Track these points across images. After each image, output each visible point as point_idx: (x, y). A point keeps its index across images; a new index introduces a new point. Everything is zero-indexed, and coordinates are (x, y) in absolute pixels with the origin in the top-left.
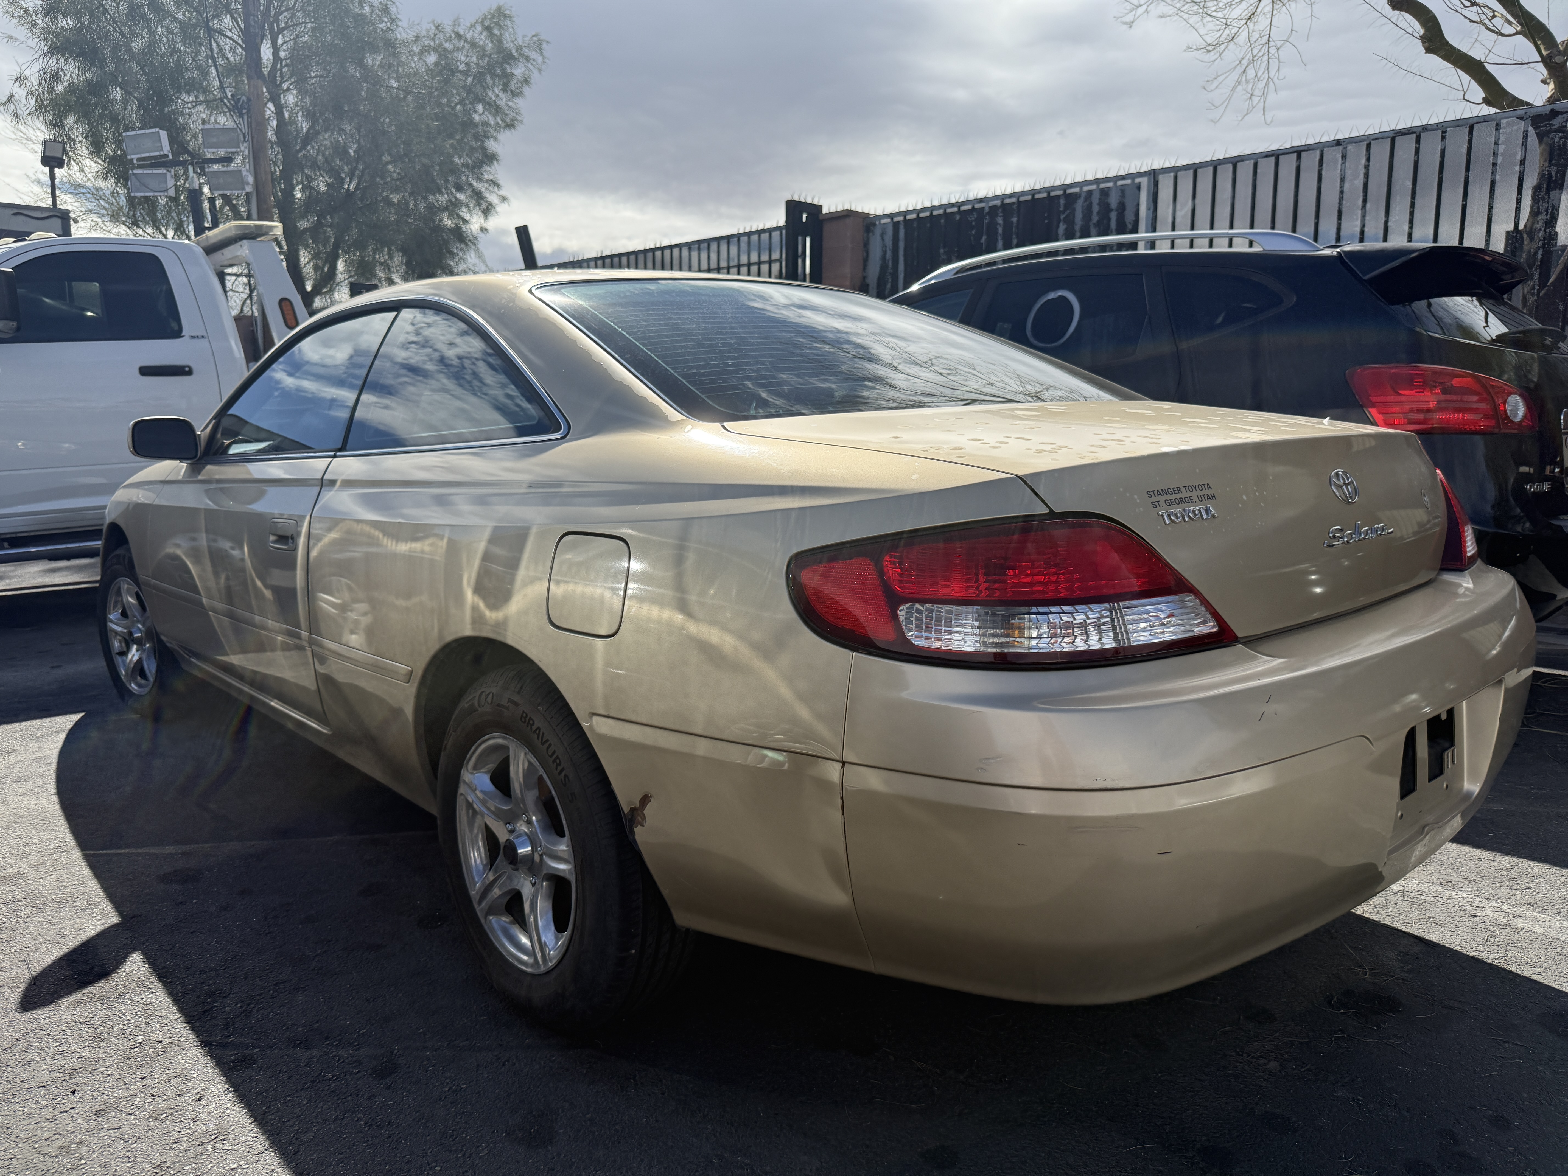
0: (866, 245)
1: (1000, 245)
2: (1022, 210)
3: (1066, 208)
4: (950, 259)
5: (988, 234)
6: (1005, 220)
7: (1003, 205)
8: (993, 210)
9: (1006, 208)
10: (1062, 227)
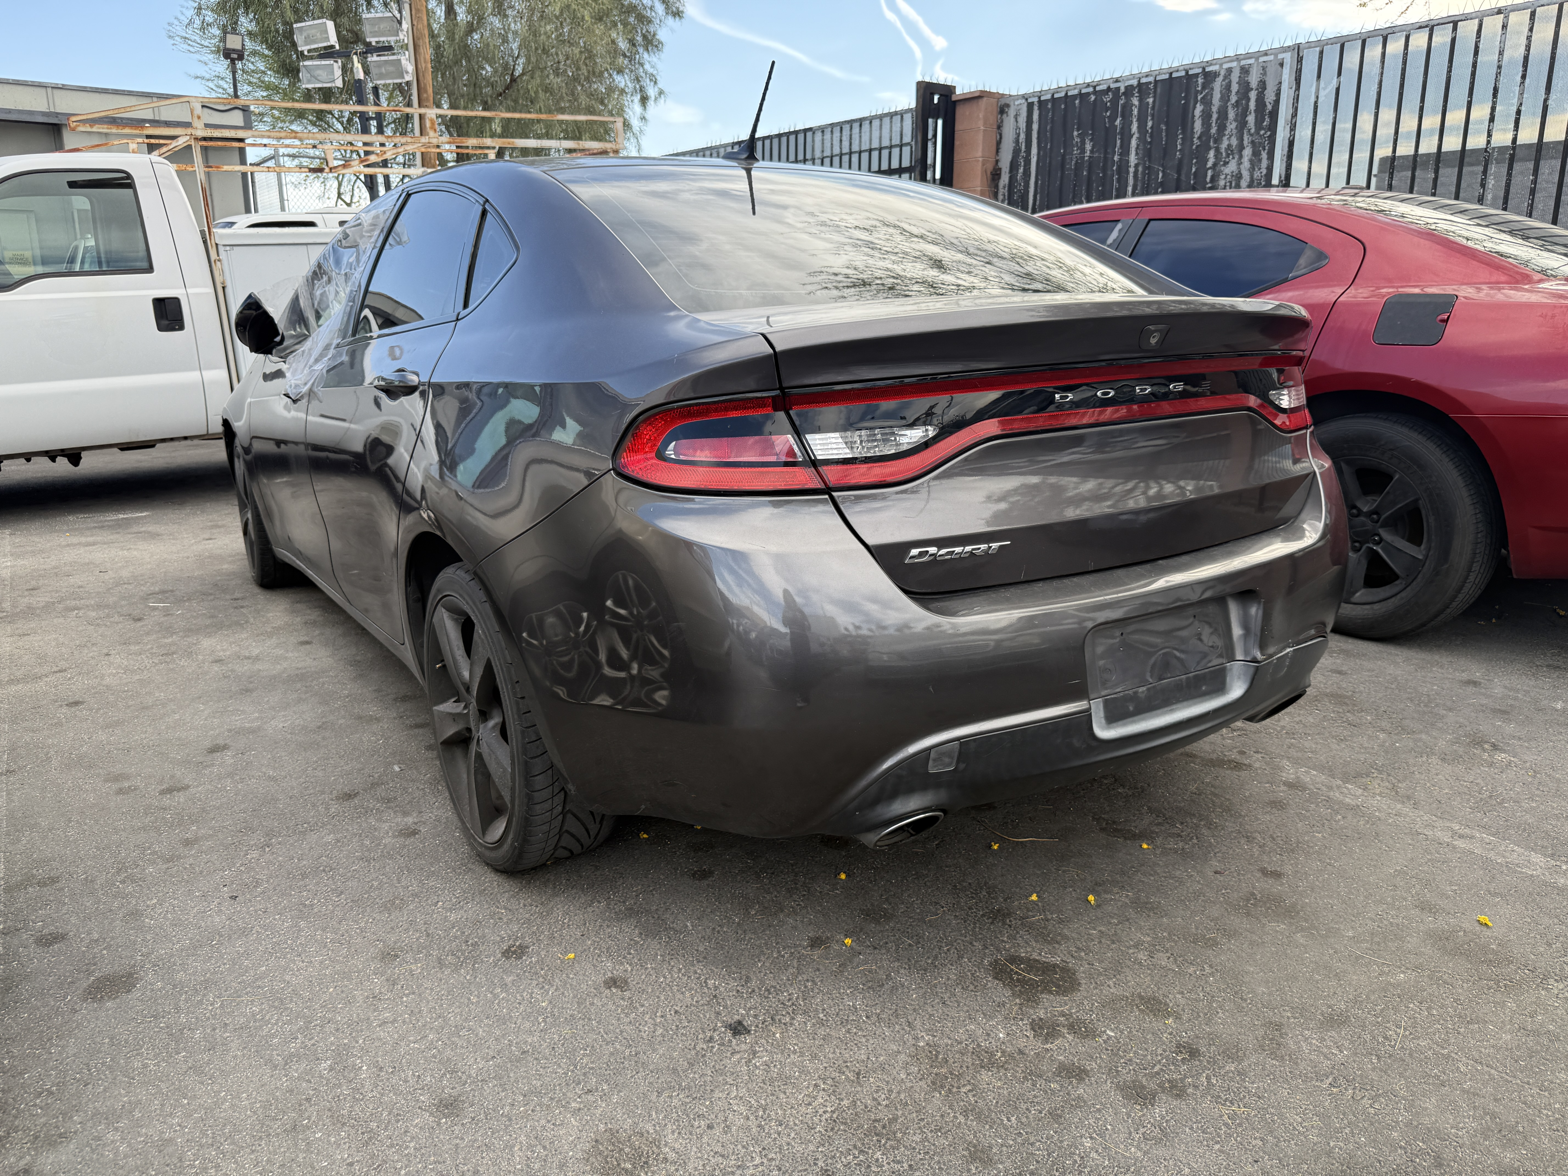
0: (999, 127)
1: (1134, 127)
2: (1159, 90)
3: (1204, 88)
4: (1083, 143)
5: (1123, 116)
6: (1140, 101)
7: (1140, 84)
8: (1129, 90)
9: (1142, 88)
10: (1199, 108)
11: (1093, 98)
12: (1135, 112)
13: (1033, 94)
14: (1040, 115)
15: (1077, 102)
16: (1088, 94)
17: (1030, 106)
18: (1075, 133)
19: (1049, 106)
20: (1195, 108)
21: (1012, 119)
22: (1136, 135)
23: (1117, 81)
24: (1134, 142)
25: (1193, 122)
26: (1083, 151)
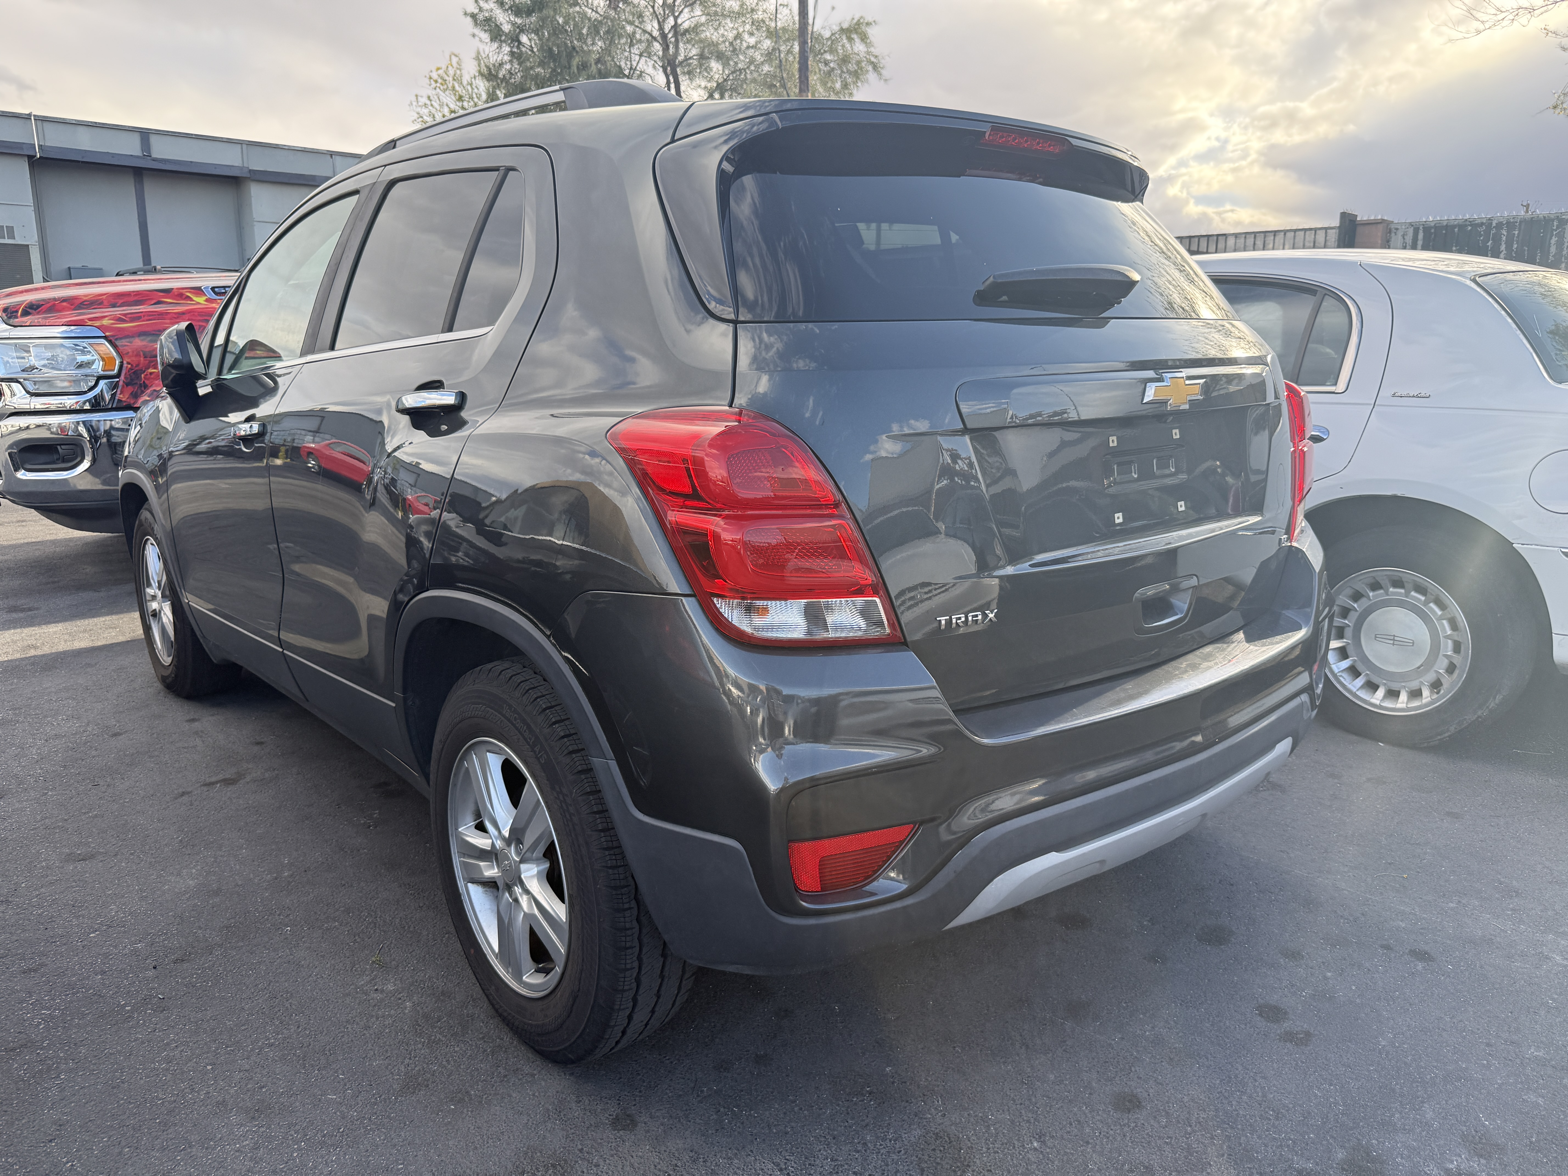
1: (1503, 247)
2: (1523, 227)
3: (1558, 227)
5: (1494, 240)
6: (1508, 229)
7: (1508, 223)
8: (1500, 225)
9: (1510, 225)
10: (1554, 240)
11: (1470, 228)
12: (1504, 238)
13: (1419, 223)
14: (1424, 236)
15: (1456, 230)
16: (1466, 225)
17: (1416, 231)
19: (1433, 231)
20: (1551, 238)
21: (1400, 237)
22: (1505, 252)
23: (1490, 219)
25: (1550, 247)
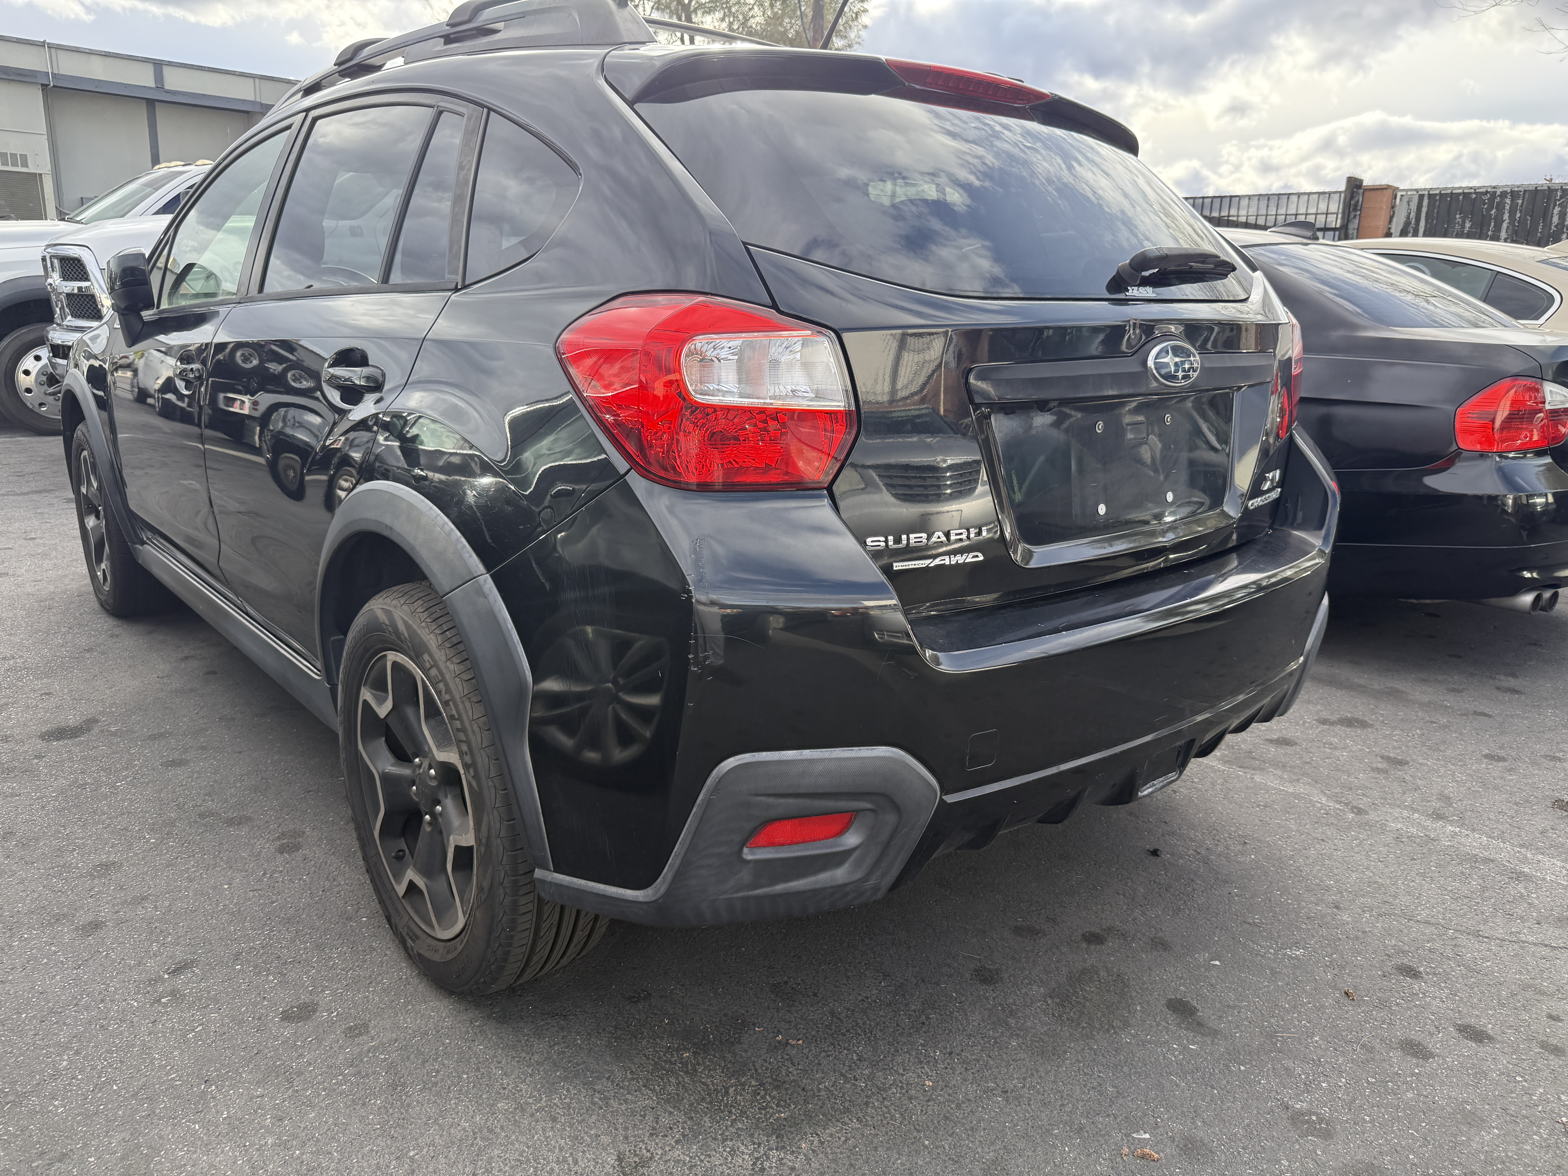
0: (1393, 207)
1: (1506, 216)
2: (1527, 196)
3: (1561, 197)
4: (1464, 222)
5: (1497, 208)
6: (1512, 200)
7: (1512, 192)
8: (1504, 194)
9: (1514, 194)
10: (1557, 210)
11: (1474, 196)
13: (1425, 189)
14: (1429, 203)
15: (1461, 197)
16: (1471, 193)
17: (1421, 197)
18: (1458, 216)
19: (1438, 198)
20: (1554, 209)
21: (1405, 204)
22: (1507, 221)
23: (1494, 187)
24: (1505, 225)
25: (1552, 217)
26: (1463, 227)
